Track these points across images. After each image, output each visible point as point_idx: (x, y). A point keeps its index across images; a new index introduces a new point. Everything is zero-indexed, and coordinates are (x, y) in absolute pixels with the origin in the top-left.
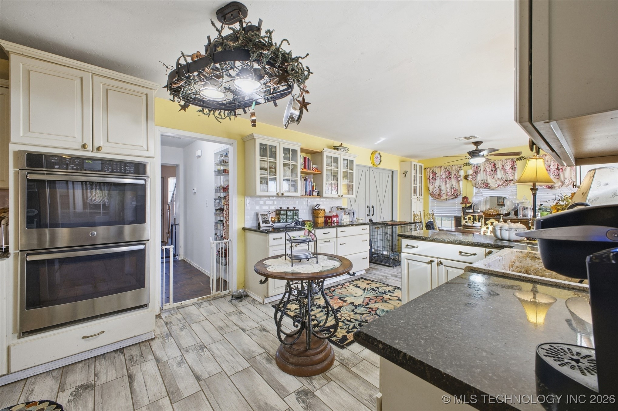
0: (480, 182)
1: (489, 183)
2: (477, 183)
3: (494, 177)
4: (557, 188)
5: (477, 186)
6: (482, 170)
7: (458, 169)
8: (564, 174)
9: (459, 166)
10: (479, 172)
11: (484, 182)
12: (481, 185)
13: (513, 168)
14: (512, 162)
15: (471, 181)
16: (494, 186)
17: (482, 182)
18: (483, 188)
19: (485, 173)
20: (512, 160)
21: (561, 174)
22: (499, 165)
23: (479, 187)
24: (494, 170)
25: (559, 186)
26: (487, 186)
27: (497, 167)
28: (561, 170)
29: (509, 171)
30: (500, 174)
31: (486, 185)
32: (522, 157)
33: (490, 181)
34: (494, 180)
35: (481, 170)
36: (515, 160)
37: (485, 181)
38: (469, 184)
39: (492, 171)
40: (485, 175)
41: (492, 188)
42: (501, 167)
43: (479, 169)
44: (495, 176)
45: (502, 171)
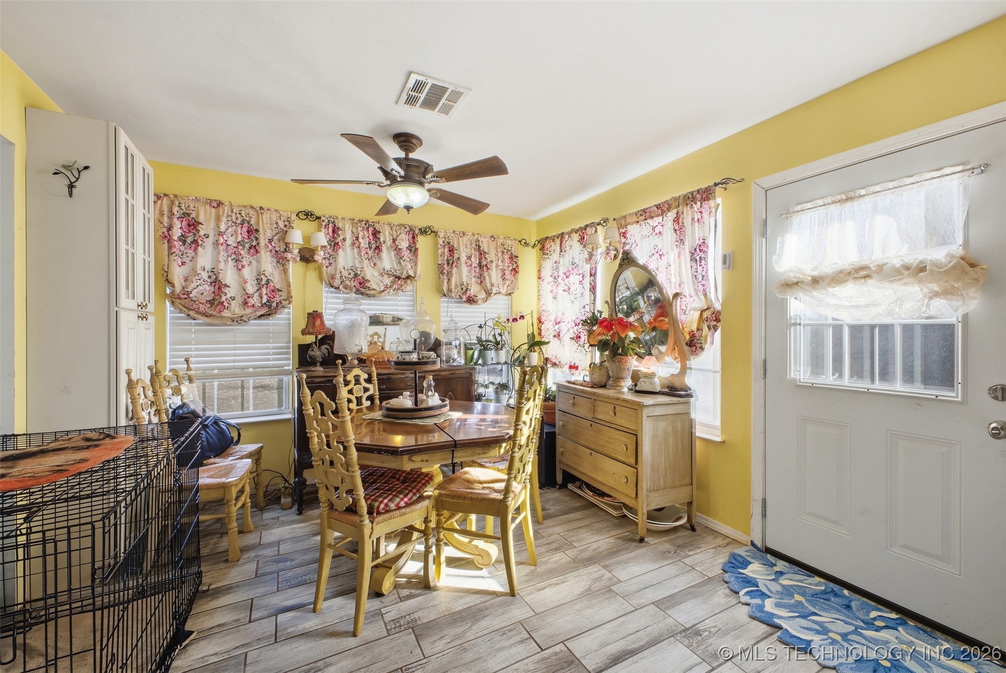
0: (345, 273)
1: (368, 277)
2: (338, 276)
3: (375, 264)
4: (480, 302)
5: (337, 282)
6: (349, 242)
7: (281, 224)
8: (490, 276)
9: (285, 215)
10: (340, 244)
11: (356, 275)
12: (348, 282)
13: (413, 250)
14: (411, 236)
15: (319, 269)
16: (378, 289)
17: (350, 274)
18: (351, 290)
19: (356, 250)
20: (411, 229)
21: (486, 274)
22: (385, 236)
23: (341, 287)
24: (374, 246)
25: (483, 299)
26: (362, 288)
27: (382, 239)
28: (485, 268)
29: (406, 254)
30: (387, 260)
31: (360, 283)
32: (429, 228)
33: (370, 273)
34: (376, 274)
35: (344, 240)
36: (417, 231)
37: (359, 273)
38: (312, 275)
39: (370, 248)
40: (356, 256)
41: (372, 292)
42: (389, 242)
43: (342, 237)
44: (379, 263)
45: (393, 253)
